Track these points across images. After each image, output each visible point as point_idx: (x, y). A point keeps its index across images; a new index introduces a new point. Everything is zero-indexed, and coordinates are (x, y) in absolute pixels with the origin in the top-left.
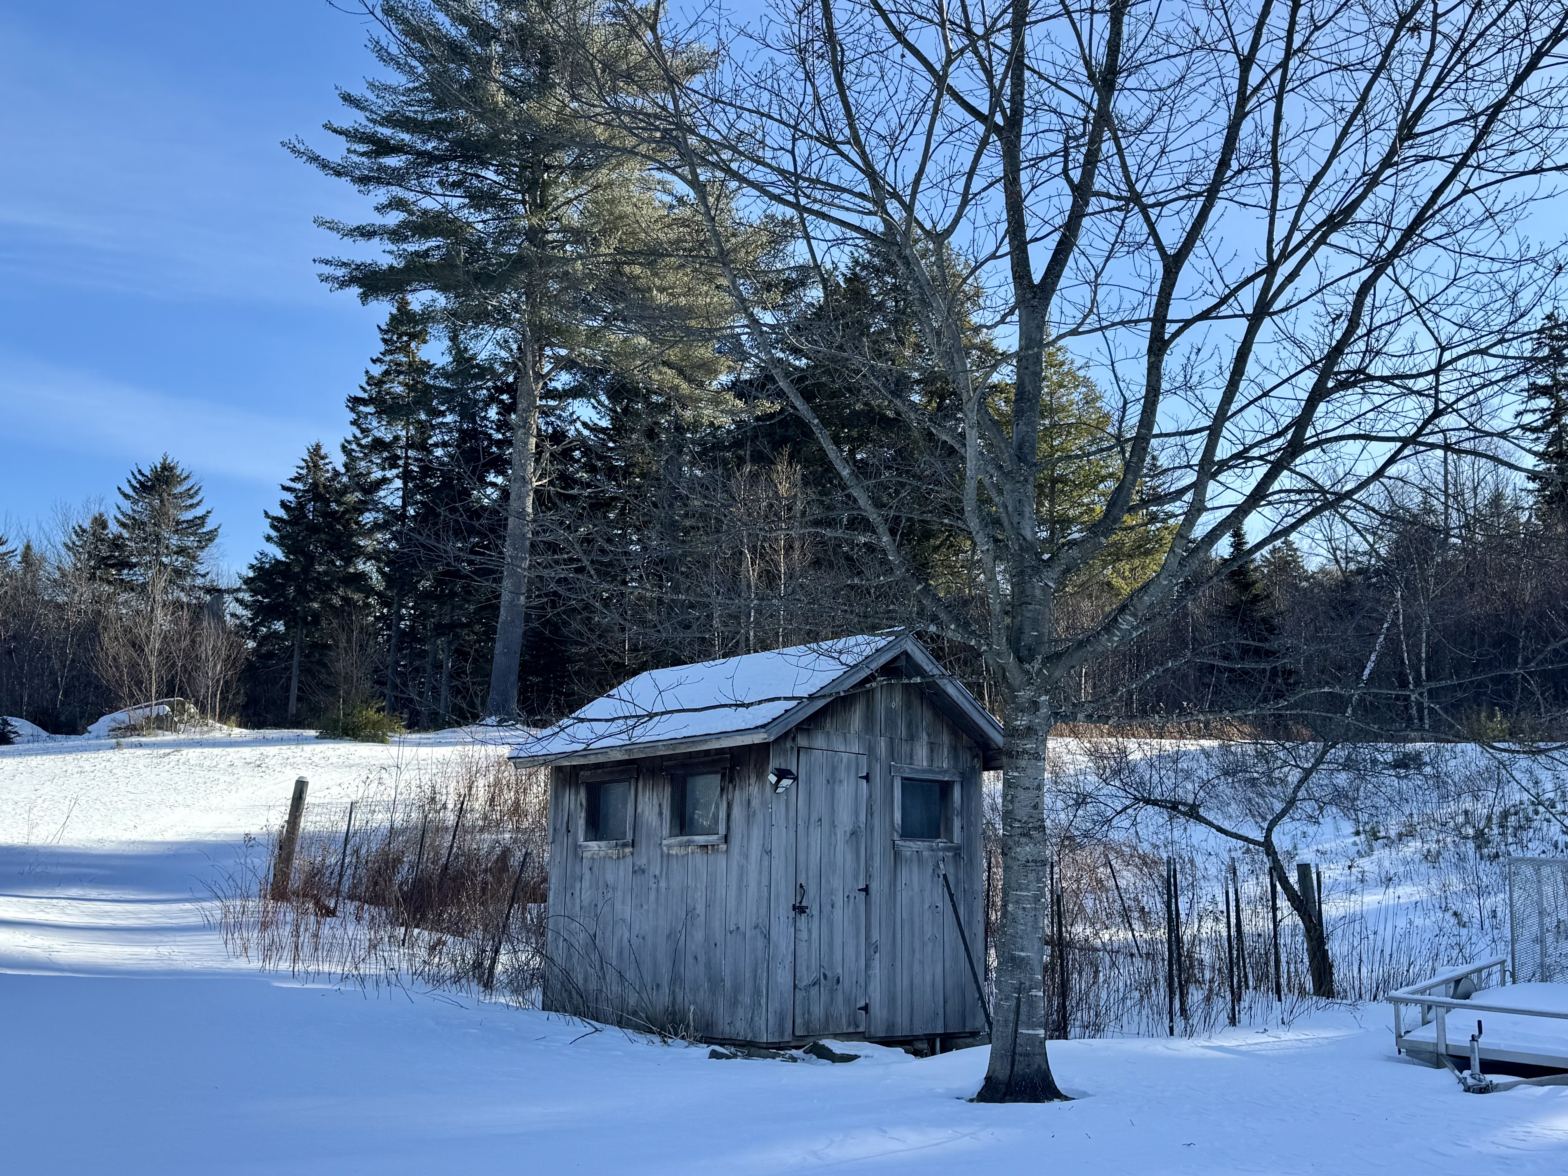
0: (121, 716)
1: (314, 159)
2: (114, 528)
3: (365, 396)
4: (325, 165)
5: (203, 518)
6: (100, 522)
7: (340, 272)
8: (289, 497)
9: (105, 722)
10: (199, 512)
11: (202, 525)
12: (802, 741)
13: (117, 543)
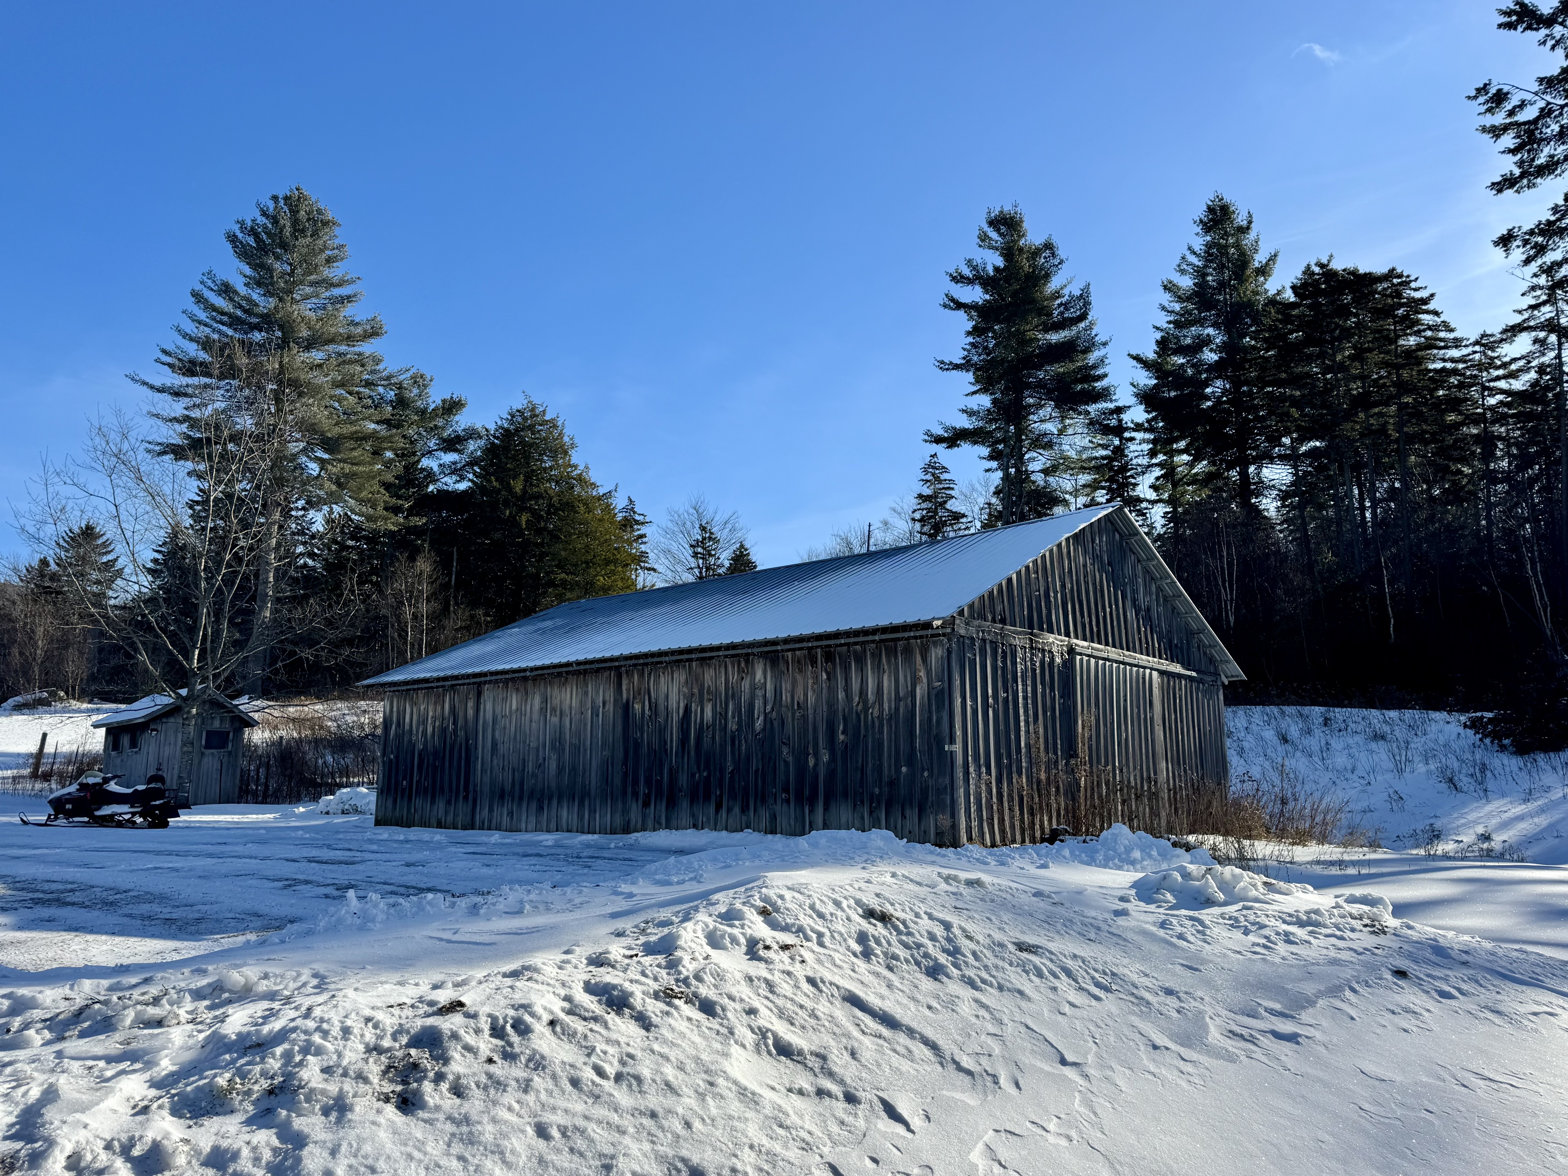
0: (19, 699)
1: (144, 383)
2: (53, 567)
3: (199, 499)
4: (152, 387)
5: (116, 560)
6: (44, 562)
7: (157, 448)
8: (159, 556)
9: (11, 702)
10: (110, 557)
11: (113, 566)
12: (164, 720)
13: (54, 577)
